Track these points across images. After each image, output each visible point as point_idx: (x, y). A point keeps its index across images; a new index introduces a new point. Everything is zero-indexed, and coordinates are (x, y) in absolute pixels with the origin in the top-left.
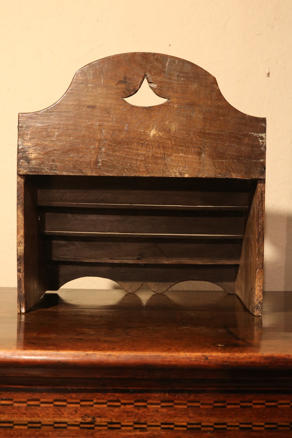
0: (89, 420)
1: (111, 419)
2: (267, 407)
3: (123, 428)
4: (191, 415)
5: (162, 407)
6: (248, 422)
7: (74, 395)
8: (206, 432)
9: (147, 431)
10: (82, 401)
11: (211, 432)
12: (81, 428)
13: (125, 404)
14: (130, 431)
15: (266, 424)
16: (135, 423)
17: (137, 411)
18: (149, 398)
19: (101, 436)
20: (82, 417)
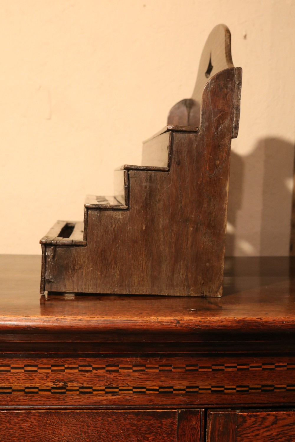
0: (61, 384)
1: (83, 384)
2: (239, 370)
3: (95, 393)
4: (162, 379)
5: (134, 371)
6: (220, 385)
7: (45, 361)
8: (178, 395)
9: (118, 395)
10: (53, 366)
11: (183, 395)
12: (52, 393)
13: (96, 369)
14: (101, 395)
15: (238, 387)
16: (107, 387)
17: (108, 375)
18: (121, 362)
19: (73, 401)
20: (54, 382)
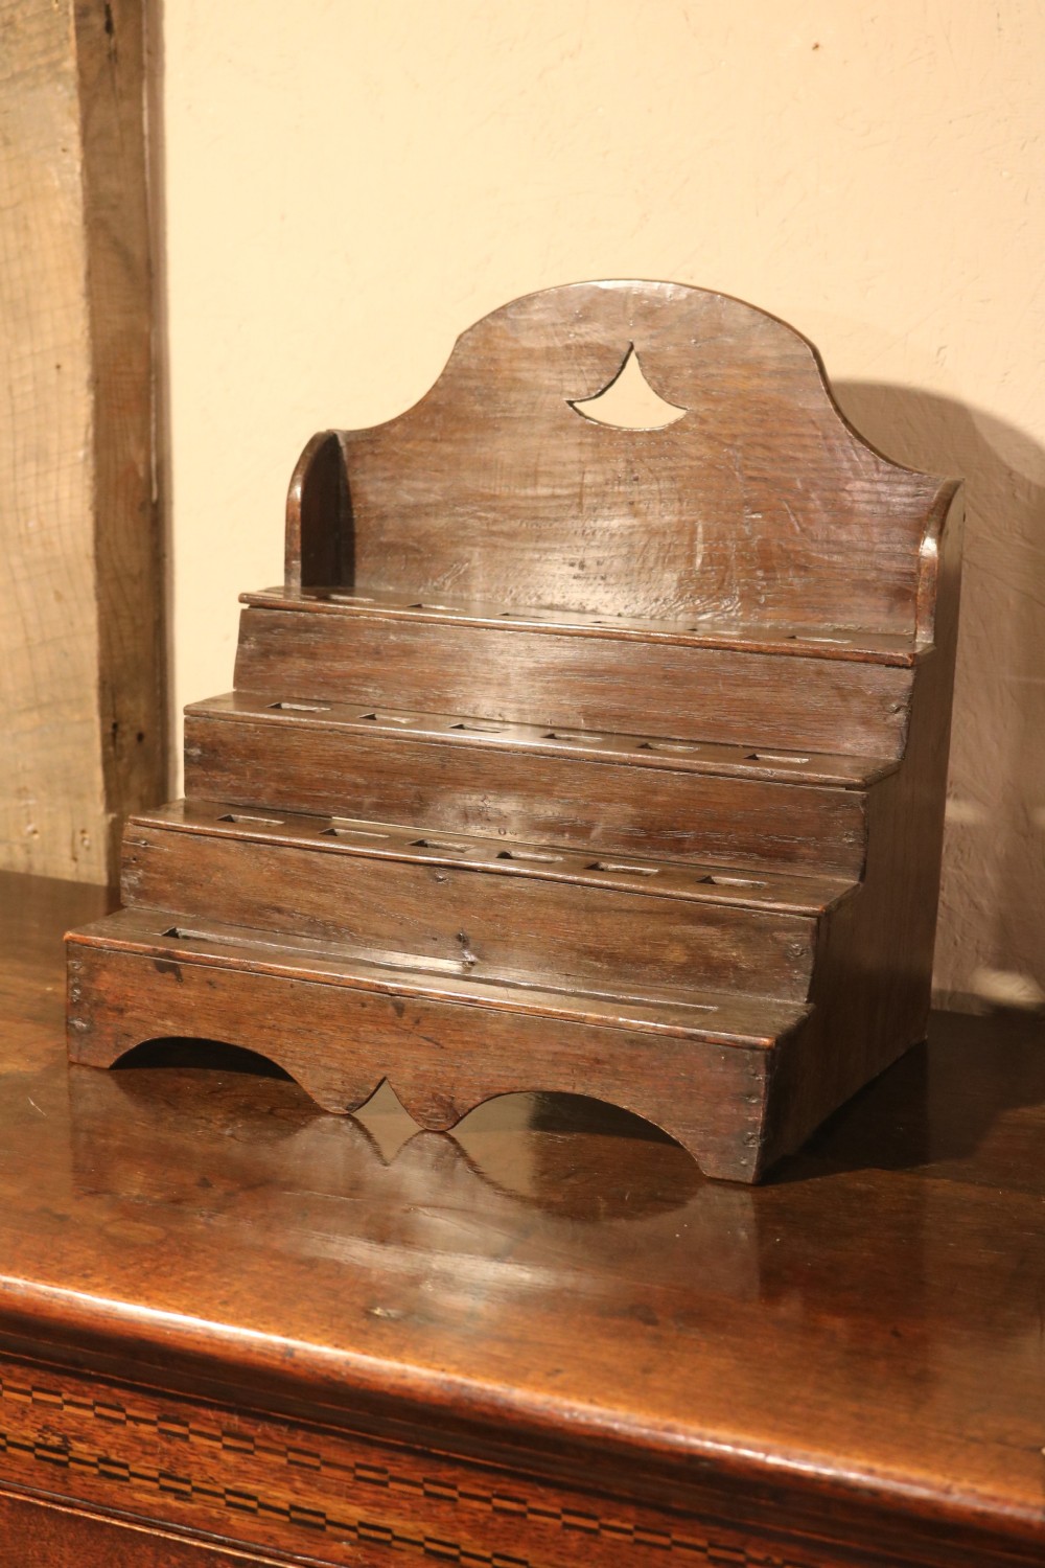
0: (55, 1441)
1: (106, 1452)
2: (497, 1510)
3: (136, 1481)
4: (299, 1485)
5: (226, 1447)
6: (448, 1539)
7: (18, 1371)
8: (339, 1539)
9: (191, 1501)
10: (35, 1389)
11: (352, 1544)
12: (37, 1457)
13: (136, 1420)
14: (149, 1492)
15: (496, 1556)
16: (163, 1475)
17: (165, 1445)
18: (195, 1418)
19: (85, 1489)
20: (39, 1430)
